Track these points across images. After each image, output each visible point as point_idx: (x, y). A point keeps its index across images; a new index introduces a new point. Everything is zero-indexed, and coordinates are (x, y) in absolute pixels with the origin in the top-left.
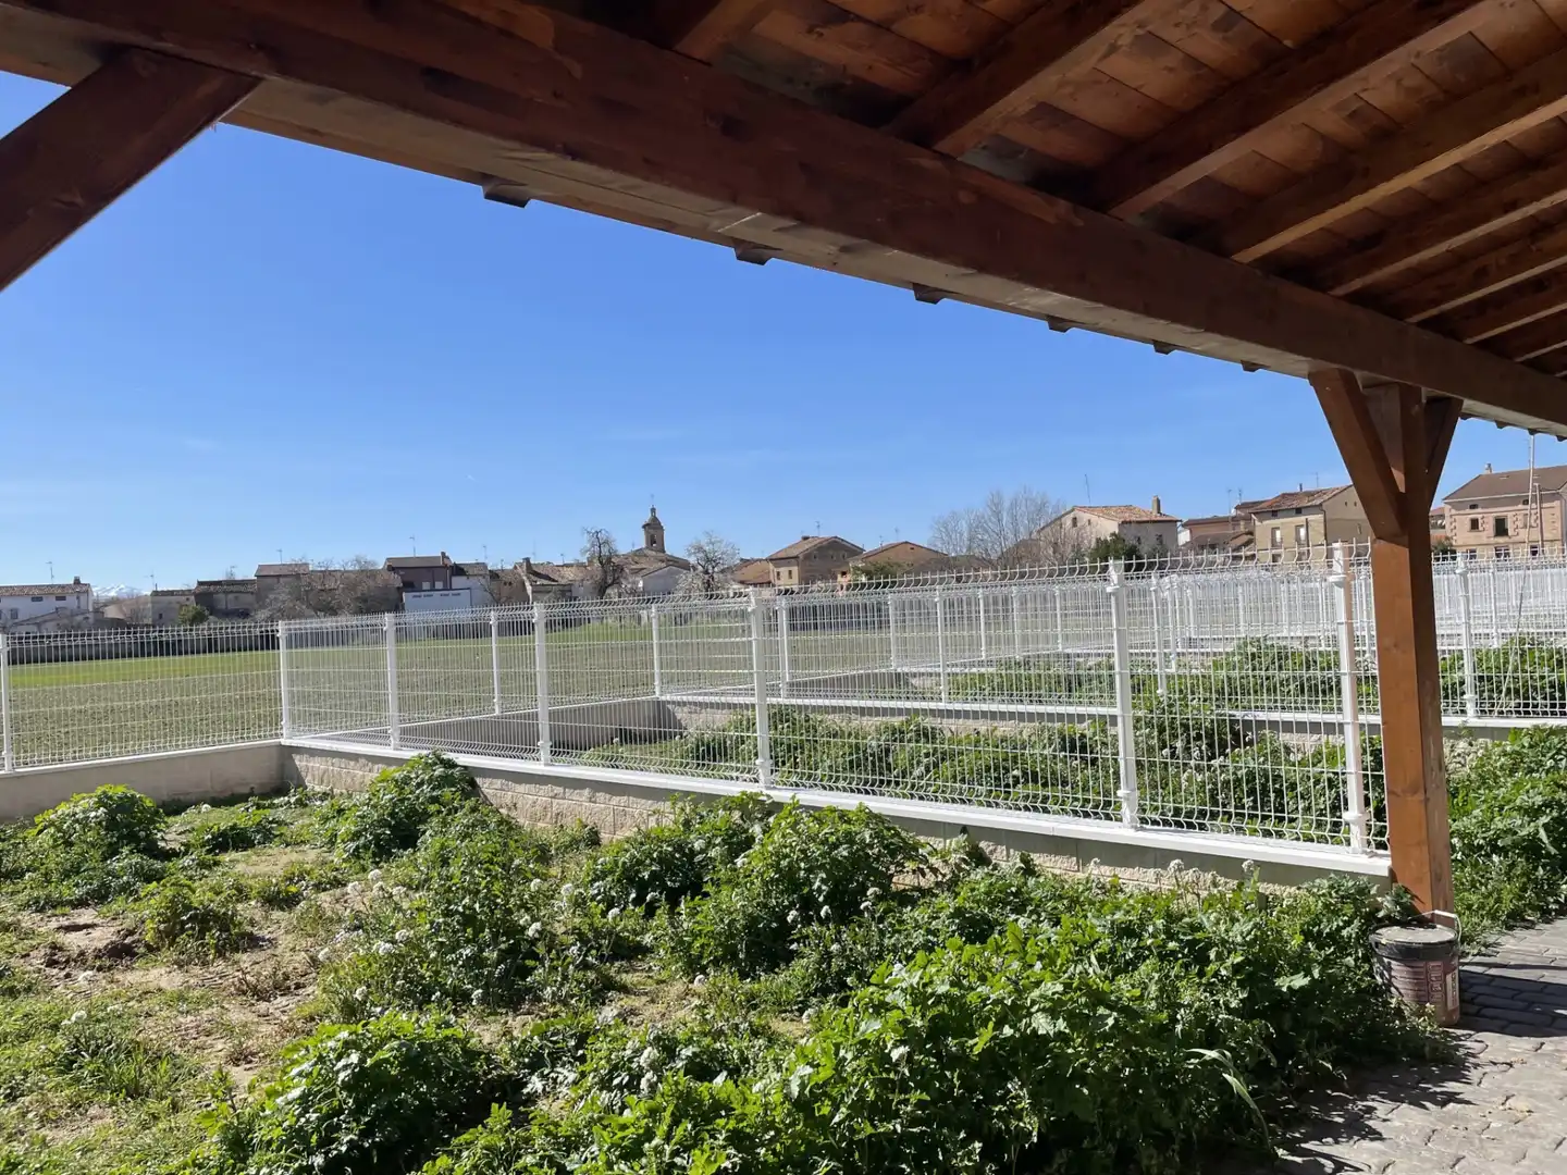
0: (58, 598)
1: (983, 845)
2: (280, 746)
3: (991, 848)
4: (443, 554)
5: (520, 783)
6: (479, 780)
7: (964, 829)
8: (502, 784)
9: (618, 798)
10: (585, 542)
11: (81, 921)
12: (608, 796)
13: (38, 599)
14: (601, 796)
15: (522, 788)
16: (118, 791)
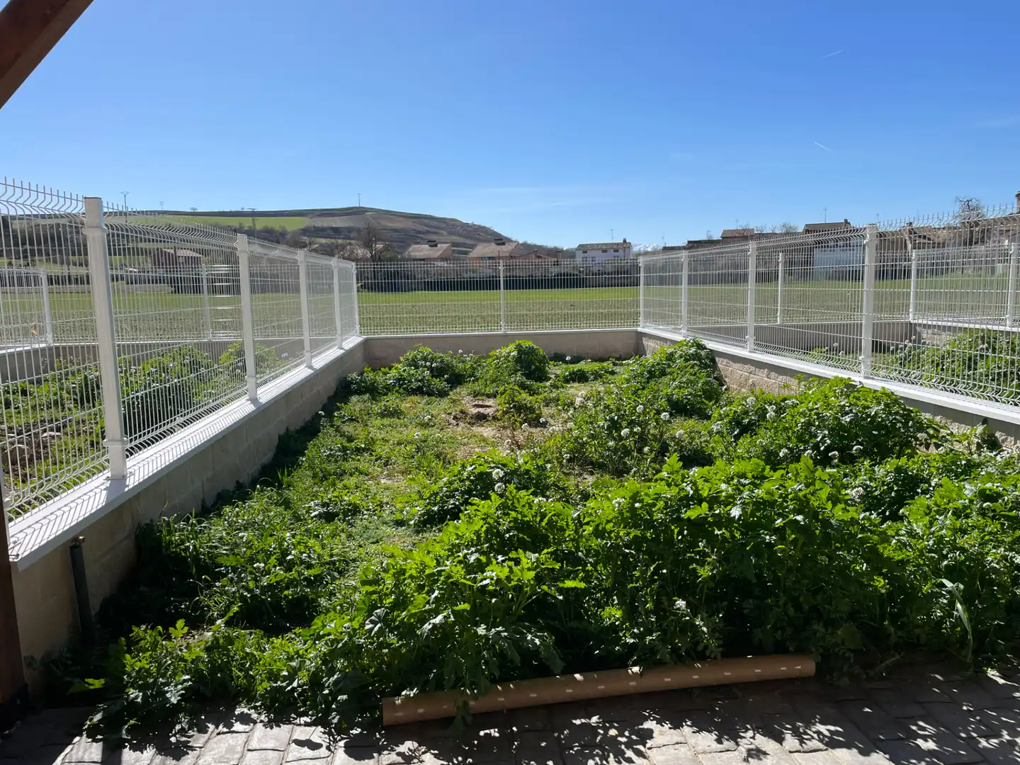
0: (615, 251)
1: (998, 434)
2: (637, 332)
3: (1003, 437)
4: (846, 220)
5: (735, 362)
6: (717, 359)
7: (985, 420)
8: (727, 362)
9: (781, 377)
10: (957, 208)
11: (488, 404)
12: (777, 375)
13: (605, 251)
14: (773, 374)
15: (737, 366)
16: (527, 344)
